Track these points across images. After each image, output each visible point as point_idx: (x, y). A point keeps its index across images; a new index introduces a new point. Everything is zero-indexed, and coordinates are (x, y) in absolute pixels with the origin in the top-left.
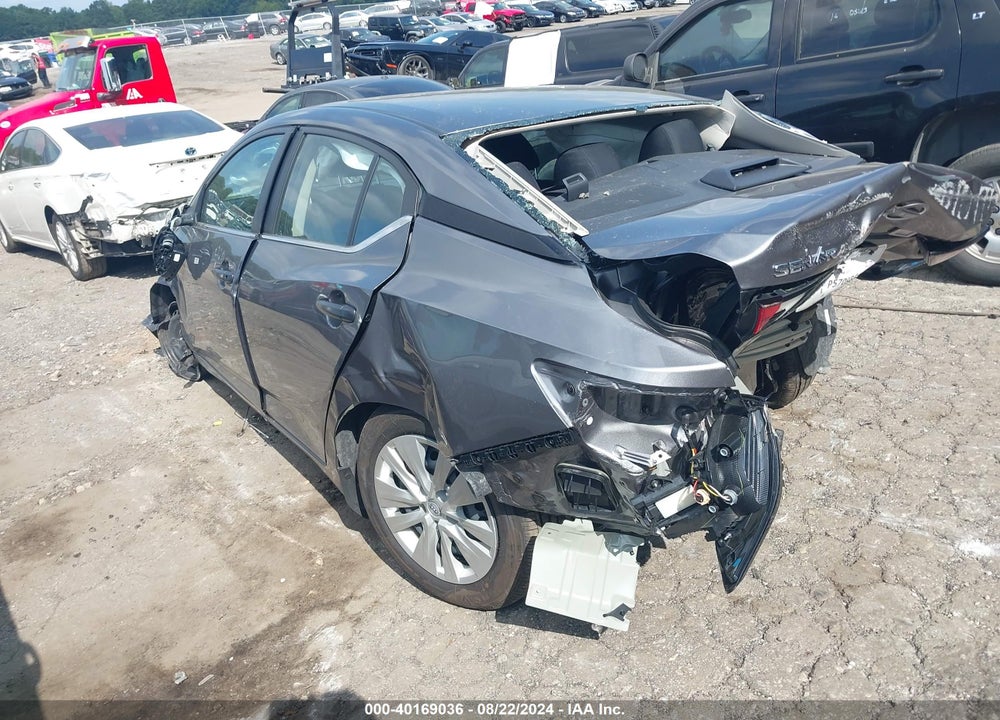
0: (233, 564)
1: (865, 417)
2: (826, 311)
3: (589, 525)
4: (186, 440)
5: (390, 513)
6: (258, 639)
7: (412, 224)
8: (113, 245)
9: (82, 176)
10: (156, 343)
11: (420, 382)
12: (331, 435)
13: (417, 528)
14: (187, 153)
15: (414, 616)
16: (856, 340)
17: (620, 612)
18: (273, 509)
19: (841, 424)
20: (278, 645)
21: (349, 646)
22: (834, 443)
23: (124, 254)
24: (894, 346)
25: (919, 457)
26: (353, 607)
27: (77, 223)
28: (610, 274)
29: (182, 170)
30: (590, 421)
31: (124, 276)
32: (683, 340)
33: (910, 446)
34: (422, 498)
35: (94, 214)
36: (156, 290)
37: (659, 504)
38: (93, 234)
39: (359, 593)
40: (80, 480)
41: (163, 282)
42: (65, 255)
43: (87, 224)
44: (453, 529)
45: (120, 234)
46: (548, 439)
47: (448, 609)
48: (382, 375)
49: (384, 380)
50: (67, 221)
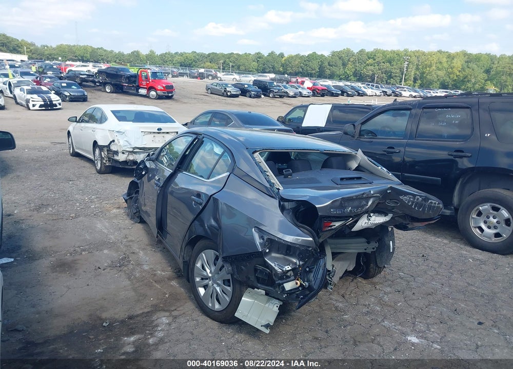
0: (135, 290)
1: (399, 289)
2: (391, 242)
3: (263, 292)
4: (128, 244)
5: (198, 279)
6: (137, 316)
7: (229, 175)
8: (117, 161)
9: (113, 131)
10: (125, 205)
11: (218, 230)
12: (184, 246)
13: (205, 287)
14: (158, 130)
15: (196, 320)
16: (413, 261)
17: (267, 326)
18: (155, 275)
19: (389, 289)
20: (144, 319)
21: (169, 324)
22: (381, 295)
23: (121, 166)
24: (427, 266)
25: (411, 306)
26: (175, 313)
27: (105, 149)
28: (286, 204)
29: (154, 136)
30: (267, 251)
31: (117, 175)
32: (302, 229)
33: (411, 302)
34: (210, 275)
35: (113, 148)
36: (132, 183)
37: (285, 285)
38: (110, 156)
39: (178, 309)
40: (84, 250)
41: (136, 180)
42: (96, 162)
43: (109, 150)
44: (218, 289)
45: (121, 158)
46: (253, 255)
47: (209, 320)
48: (206, 225)
49: (206, 228)
50: (102, 148)
